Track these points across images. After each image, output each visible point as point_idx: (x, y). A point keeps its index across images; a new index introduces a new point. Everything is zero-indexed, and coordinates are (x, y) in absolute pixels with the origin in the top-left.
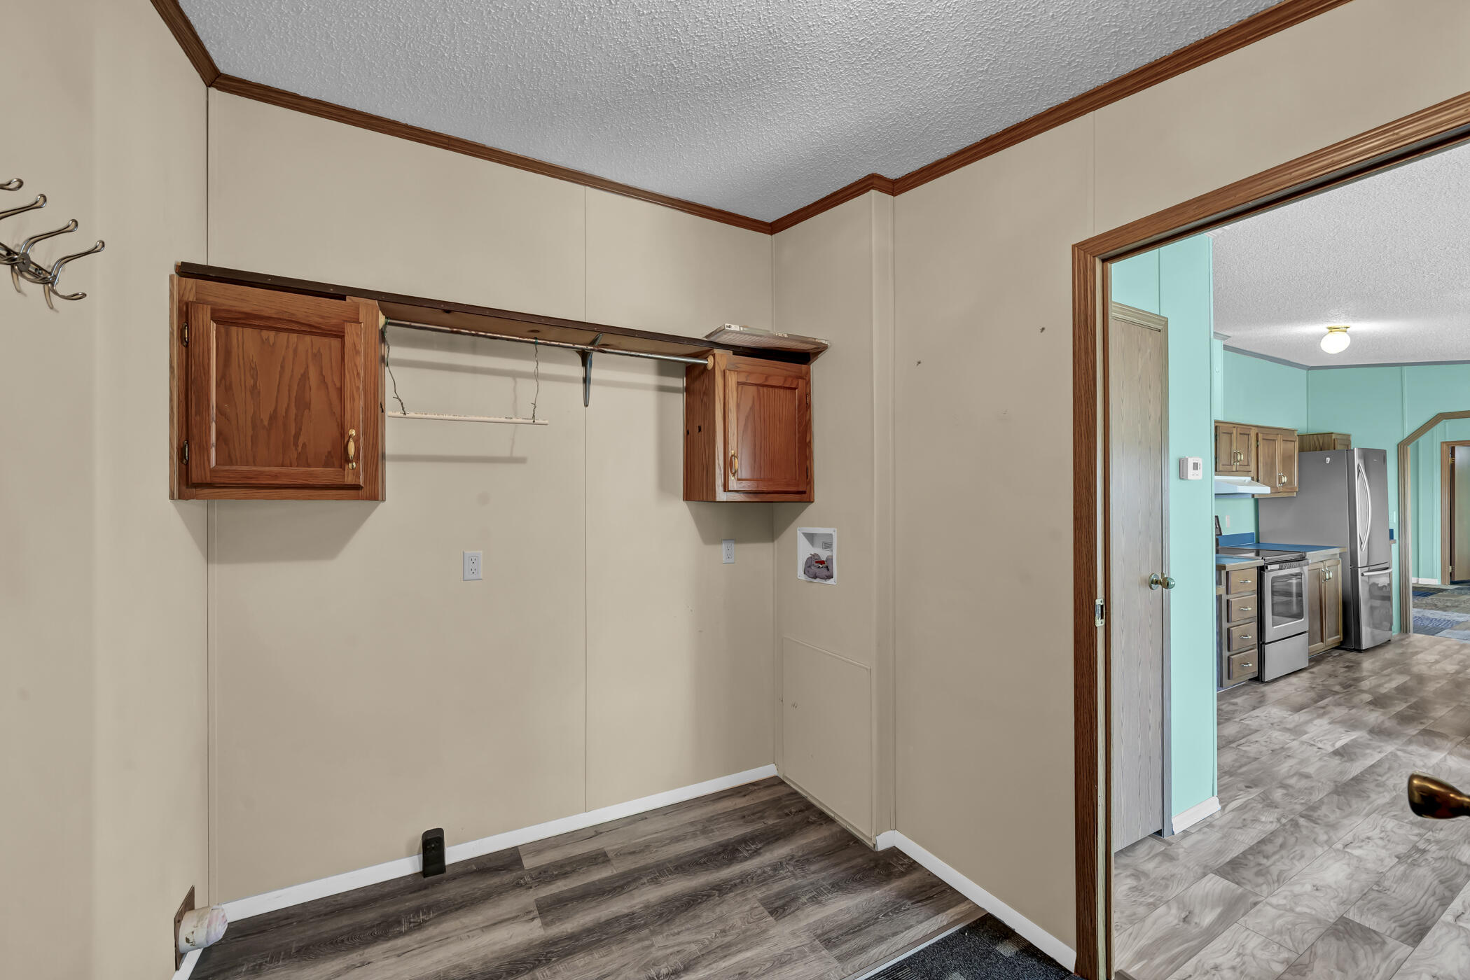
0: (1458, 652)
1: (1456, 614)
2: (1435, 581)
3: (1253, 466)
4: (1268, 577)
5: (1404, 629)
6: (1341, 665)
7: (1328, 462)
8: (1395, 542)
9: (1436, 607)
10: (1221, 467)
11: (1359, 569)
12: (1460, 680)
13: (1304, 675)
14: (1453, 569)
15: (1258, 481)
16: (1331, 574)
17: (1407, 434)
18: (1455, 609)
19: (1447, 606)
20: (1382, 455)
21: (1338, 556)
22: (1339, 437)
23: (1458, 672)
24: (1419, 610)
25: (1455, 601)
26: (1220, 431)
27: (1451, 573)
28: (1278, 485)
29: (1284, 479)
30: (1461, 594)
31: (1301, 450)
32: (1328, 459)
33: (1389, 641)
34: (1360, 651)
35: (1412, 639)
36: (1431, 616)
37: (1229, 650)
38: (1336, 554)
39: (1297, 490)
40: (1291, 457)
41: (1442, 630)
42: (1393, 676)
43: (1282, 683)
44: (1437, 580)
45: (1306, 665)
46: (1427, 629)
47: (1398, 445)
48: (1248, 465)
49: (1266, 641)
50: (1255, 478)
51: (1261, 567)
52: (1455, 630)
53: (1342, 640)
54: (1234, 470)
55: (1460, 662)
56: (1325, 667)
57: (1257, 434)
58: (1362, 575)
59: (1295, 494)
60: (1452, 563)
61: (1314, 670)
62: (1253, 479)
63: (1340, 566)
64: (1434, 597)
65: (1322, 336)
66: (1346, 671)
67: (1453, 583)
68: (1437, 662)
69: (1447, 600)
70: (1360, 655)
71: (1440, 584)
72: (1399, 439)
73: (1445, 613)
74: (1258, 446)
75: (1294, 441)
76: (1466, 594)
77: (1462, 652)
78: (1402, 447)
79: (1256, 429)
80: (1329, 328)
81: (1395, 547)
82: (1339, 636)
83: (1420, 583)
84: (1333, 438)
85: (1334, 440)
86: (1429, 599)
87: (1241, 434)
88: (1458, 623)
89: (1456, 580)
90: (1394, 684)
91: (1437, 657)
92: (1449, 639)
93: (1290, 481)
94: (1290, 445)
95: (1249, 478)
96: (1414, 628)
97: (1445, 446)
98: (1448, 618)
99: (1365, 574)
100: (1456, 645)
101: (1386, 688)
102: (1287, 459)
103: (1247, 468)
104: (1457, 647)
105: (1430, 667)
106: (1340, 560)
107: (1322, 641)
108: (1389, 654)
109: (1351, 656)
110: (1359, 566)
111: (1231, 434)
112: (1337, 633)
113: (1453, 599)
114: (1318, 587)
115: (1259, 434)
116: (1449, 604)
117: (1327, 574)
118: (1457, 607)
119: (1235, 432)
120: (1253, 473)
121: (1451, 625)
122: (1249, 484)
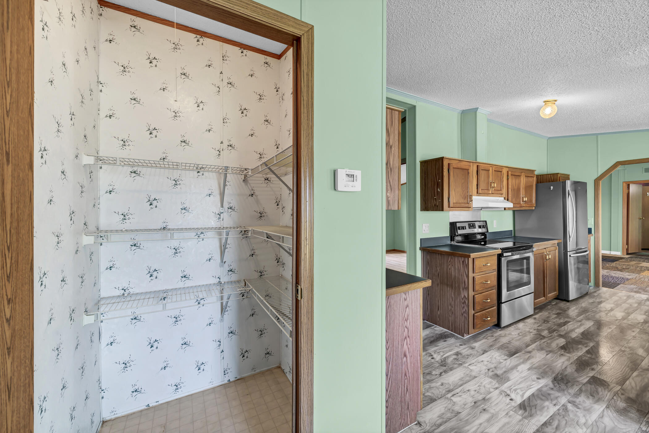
0: (625, 302)
1: (627, 273)
2: (619, 253)
3: (504, 191)
4: (504, 261)
5: (597, 285)
6: (554, 313)
7: (552, 189)
8: (593, 236)
9: (617, 269)
10: (480, 191)
11: (568, 252)
12: (624, 325)
13: (530, 321)
14: (628, 247)
15: (508, 200)
16: (550, 256)
17: (600, 174)
18: (627, 270)
19: (623, 269)
20: (584, 185)
21: (556, 245)
22: (562, 176)
23: (624, 319)
24: (608, 271)
25: (628, 265)
26: (480, 168)
27: (627, 249)
28: (522, 203)
29: (525, 199)
30: (631, 261)
31: (537, 182)
32: (552, 187)
33: (587, 293)
34: (568, 301)
35: (600, 291)
36: (614, 275)
37: (474, 310)
38: (555, 244)
39: (535, 206)
40: (531, 186)
41: (619, 284)
42: (583, 321)
43: (512, 328)
44: (620, 252)
45: (532, 313)
46: (610, 284)
47: (595, 180)
48: (501, 190)
49: (502, 302)
50: (506, 198)
51: (499, 254)
52: (625, 285)
53: (558, 294)
54: (490, 192)
55: (626, 310)
56: (544, 314)
57: (508, 171)
58: (570, 256)
59: (534, 208)
60: (627, 244)
61: (537, 316)
62: (505, 198)
63: (557, 251)
64: (617, 262)
65: (540, 108)
66: (556, 318)
67: (628, 254)
68: (612, 310)
69: (624, 264)
70: (568, 304)
71: (621, 254)
72: (596, 177)
73: (621, 273)
74: (508, 179)
75: (533, 177)
76: (634, 261)
77: (628, 302)
78: (597, 182)
79: (507, 168)
80: (545, 102)
81: (592, 238)
82: (556, 292)
83: (611, 254)
84: (559, 176)
85: (560, 177)
86: (614, 264)
87: (495, 171)
88: (628, 279)
89: (629, 252)
90: (581, 330)
91: (612, 305)
92: (621, 293)
93: (531, 201)
94: (530, 179)
95: (503, 198)
96: (602, 283)
97: (625, 184)
98: (622, 276)
99: (572, 255)
100: (625, 296)
101: (576, 333)
102: (528, 188)
103: (500, 192)
104: (625, 298)
105: (607, 314)
106: (557, 247)
107: (544, 296)
108: (584, 303)
109: (563, 304)
110: (568, 251)
111: (489, 170)
112: (555, 291)
113: (627, 264)
114: (542, 264)
115: (509, 172)
116: (624, 267)
117: (548, 257)
118: (628, 269)
119: (491, 169)
120: (505, 195)
121: (623, 281)
122: (503, 202)
